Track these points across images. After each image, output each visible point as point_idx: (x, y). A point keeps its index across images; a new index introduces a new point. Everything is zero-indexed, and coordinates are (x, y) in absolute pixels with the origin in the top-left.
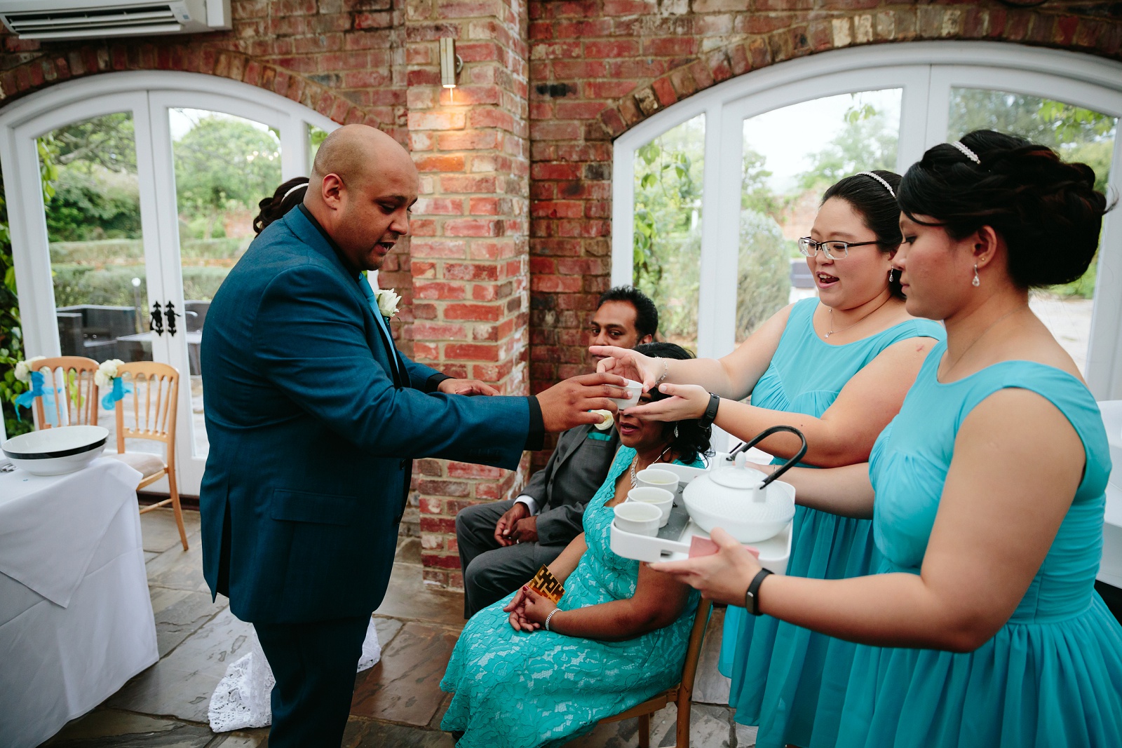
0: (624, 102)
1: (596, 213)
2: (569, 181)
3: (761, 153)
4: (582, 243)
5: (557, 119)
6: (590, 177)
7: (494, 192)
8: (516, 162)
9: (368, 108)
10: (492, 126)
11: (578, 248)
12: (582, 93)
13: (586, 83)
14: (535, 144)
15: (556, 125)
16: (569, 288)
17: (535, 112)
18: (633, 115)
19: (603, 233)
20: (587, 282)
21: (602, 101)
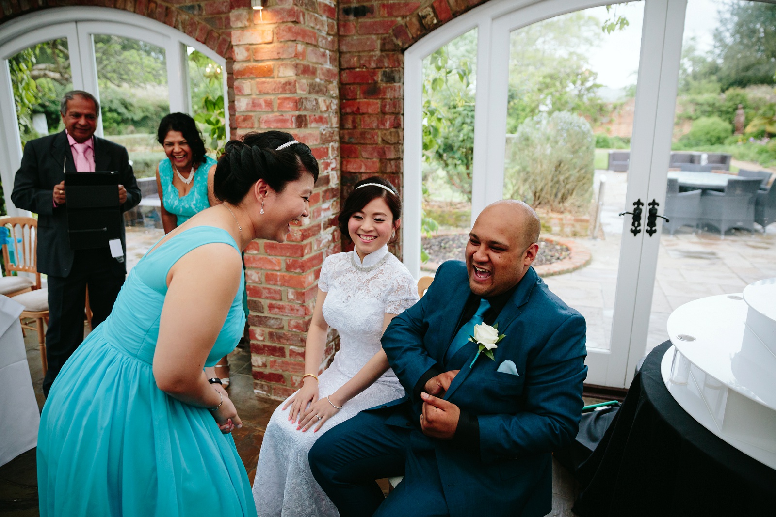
0: (411, 19)
1: (389, 109)
2: (369, 84)
3: (594, 70)
4: (379, 133)
5: (359, 34)
6: (385, 80)
7: (295, 92)
8: (322, 69)
9: (222, 30)
10: (292, 39)
11: (376, 137)
12: (378, 13)
13: (380, 4)
14: (343, 56)
15: (358, 39)
16: (369, 169)
17: (342, 29)
18: (418, 30)
19: (395, 125)
20: (383, 165)
21: (393, 19)
